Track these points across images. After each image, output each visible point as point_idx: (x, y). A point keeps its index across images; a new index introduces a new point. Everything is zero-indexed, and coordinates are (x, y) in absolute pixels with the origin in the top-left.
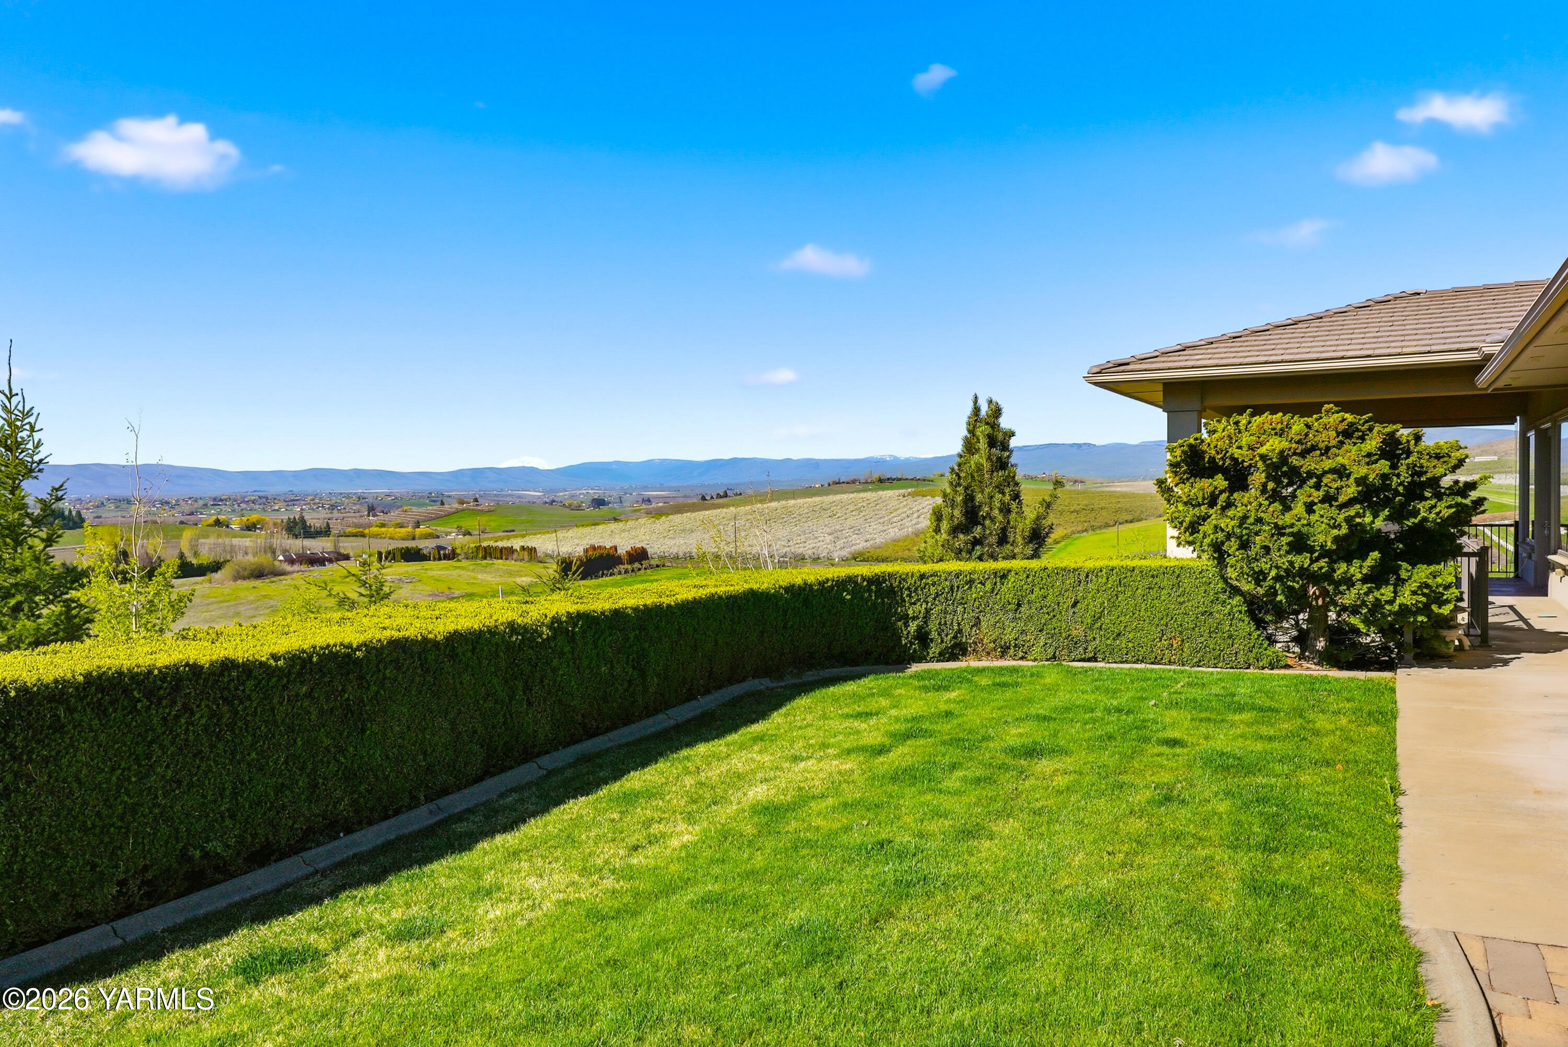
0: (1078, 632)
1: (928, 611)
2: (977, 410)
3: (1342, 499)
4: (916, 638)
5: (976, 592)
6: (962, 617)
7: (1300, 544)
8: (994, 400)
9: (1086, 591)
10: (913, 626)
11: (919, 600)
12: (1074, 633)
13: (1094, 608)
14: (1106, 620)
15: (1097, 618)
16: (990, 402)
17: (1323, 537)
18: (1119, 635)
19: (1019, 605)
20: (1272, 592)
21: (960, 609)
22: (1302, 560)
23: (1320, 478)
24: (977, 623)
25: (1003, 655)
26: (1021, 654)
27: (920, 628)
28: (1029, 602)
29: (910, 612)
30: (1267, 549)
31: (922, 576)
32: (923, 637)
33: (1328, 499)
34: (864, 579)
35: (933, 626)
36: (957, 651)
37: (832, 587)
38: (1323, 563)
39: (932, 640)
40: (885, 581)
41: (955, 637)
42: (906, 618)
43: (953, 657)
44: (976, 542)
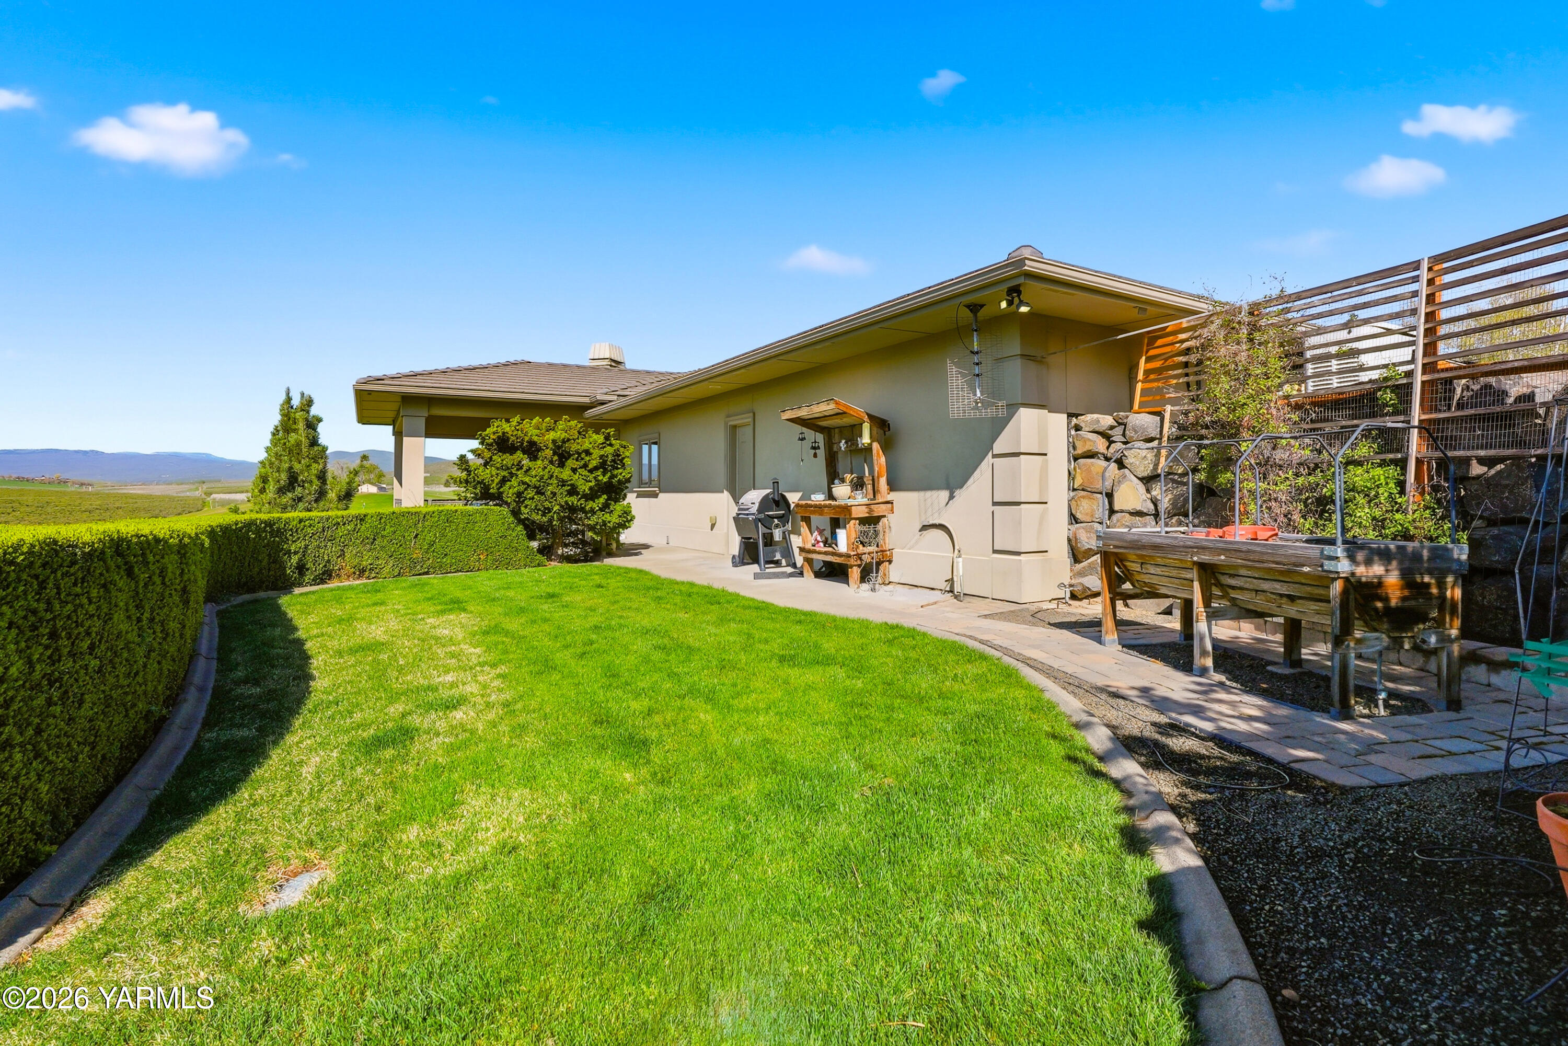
0: (417, 555)
1: (306, 547)
2: (289, 399)
3: (590, 466)
4: (297, 568)
5: (342, 530)
6: (331, 551)
7: (573, 491)
8: (306, 393)
9: (424, 527)
10: (295, 559)
11: (299, 538)
12: (415, 556)
13: (430, 537)
14: (437, 545)
15: (431, 545)
16: (303, 394)
17: (584, 488)
18: (446, 555)
19: (374, 539)
20: (551, 521)
21: (329, 544)
22: (573, 500)
23: (579, 454)
24: (342, 555)
25: (360, 577)
26: (373, 575)
27: (300, 560)
28: (382, 536)
29: (293, 549)
30: (554, 494)
31: (301, 521)
32: (301, 568)
33: (585, 466)
34: (261, 522)
35: (310, 559)
36: (326, 576)
37: (242, 528)
38: (582, 501)
39: (308, 569)
40: (274, 524)
41: (325, 566)
42: (289, 552)
43: (323, 582)
44: (300, 499)
